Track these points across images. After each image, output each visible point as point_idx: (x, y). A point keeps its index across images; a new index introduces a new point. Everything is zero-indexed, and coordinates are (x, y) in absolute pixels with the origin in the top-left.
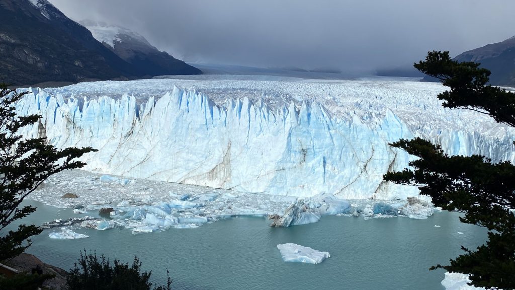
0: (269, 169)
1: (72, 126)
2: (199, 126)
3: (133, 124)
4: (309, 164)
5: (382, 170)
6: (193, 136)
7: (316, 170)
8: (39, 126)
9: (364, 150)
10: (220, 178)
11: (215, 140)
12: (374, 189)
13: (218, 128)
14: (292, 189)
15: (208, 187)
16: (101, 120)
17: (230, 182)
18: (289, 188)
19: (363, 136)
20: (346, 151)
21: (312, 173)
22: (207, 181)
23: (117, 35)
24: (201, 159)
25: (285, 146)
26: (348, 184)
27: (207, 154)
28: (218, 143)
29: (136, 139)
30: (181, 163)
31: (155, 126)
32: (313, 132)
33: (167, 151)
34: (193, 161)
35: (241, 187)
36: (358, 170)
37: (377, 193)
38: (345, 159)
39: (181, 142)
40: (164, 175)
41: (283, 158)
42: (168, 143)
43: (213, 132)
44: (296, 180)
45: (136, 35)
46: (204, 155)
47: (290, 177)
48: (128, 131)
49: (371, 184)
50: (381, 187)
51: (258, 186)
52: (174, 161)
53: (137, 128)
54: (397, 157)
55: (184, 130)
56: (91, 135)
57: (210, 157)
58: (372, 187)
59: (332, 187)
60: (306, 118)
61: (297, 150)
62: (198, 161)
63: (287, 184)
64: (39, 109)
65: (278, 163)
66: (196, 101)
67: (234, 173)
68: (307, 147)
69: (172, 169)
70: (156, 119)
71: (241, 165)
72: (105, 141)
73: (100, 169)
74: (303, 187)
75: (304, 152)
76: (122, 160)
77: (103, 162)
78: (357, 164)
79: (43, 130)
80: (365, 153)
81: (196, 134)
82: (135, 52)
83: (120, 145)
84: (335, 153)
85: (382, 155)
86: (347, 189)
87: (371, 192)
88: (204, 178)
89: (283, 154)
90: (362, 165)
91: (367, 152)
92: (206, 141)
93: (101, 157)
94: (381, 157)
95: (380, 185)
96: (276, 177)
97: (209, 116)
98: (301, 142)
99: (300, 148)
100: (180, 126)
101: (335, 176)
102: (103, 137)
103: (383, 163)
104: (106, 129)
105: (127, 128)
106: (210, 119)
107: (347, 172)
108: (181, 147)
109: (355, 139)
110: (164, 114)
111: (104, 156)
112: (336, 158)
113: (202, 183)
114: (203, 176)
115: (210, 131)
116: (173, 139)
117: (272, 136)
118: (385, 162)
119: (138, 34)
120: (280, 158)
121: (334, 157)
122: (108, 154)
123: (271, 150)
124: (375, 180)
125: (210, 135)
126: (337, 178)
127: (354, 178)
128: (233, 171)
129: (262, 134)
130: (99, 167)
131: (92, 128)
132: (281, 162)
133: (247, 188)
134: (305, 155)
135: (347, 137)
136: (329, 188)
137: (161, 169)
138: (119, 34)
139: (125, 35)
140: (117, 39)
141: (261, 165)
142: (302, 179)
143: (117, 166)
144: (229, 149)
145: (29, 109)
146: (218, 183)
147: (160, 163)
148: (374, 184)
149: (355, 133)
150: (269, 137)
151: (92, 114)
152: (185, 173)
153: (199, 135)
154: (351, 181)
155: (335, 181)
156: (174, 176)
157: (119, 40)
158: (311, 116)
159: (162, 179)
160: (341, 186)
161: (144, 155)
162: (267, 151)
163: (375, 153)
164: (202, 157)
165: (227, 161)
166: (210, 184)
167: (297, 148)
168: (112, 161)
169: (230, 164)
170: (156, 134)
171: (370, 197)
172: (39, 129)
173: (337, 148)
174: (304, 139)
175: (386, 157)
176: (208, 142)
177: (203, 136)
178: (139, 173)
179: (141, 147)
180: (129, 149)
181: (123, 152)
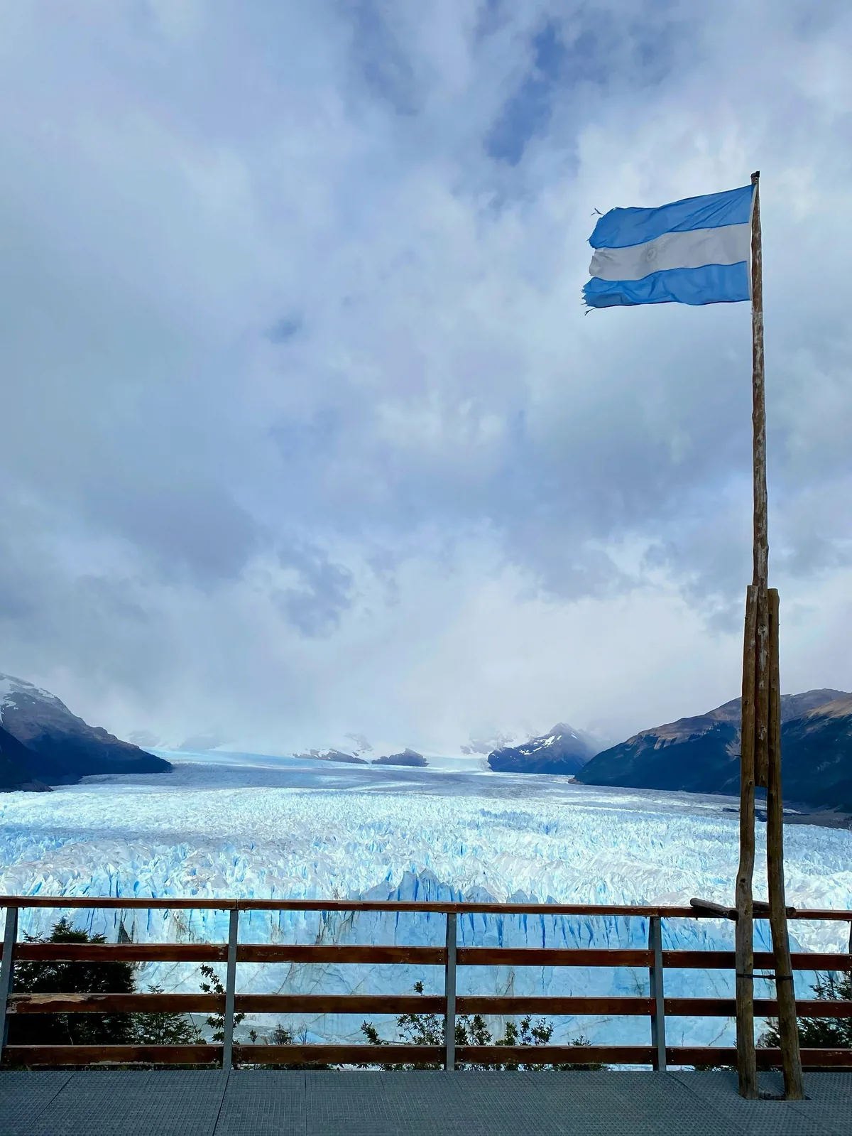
8: (120, 937)
23: (9, 695)
45: (45, 694)
61: (630, 987)
82: (44, 727)
119: (48, 693)
138: (12, 692)
139: (25, 694)
140: (8, 702)
157: (11, 704)
178: (335, 1025)
179: (336, 979)
180: (311, 981)
181: (299, 988)
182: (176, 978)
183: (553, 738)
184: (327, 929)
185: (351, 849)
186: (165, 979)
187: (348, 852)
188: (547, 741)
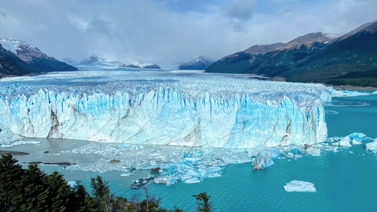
0: (225, 134)
1: (78, 113)
2: (177, 111)
3: (128, 111)
4: (247, 129)
5: (283, 129)
6: (173, 117)
7: (251, 132)
8: (51, 114)
9: (273, 119)
10: (193, 140)
11: (188, 119)
12: (280, 140)
13: (189, 112)
14: (238, 144)
15: (185, 146)
16: (100, 108)
17: (200, 142)
18: (237, 143)
19: (273, 111)
20: (265, 121)
21: (249, 134)
22: (184, 143)
24: (179, 130)
25: (235, 120)
26: (268, 138)
27: (183, 127)
28: (190, 120)
29: (131, 120)
30: (166, 133)
31: (145, 112)
32: (248, 111)
33: (156, 126)
34: (173, 131)
35: (208, 145)
36: (272, 130)
37: (282, 142)
38: (264, 125)
39: (165, 121)
40: (154, 141)
41: (234, 127)
42: (156, 122)
43: (186, 114)
44: (241, 139)
46: (181, 128)
47: (237, 137)
48: (124, 115)
49: (279, 138)
50: (284, 139)
51: (219, 144)
52: (160, 132)
53: (131, 113)
54: (291, 122)
55: (167, 113)
56: (94, 119)
57: (185, 129)
58: (279, 139)
59: (260, 141)
60: (245, 104)
62: (177, 131)
63: (236, 141)
64: (50, 102)
65: (231, 130)
66: (174, 95)
67: (203, 137)
68: (246, 120)
69: (160, 137)
70: (145, 107)
71: (208, 132)
72: (105, 122)
73: (105, 140)
74: (245, 142)
75: (244, 123)
76: (121, 133)
77: (106, 135)
78: (270, 127)
79: (55, 117)
80: (274, 121)
81: (175, 115)
83: (118, 124)
84: (260, 122)
85: (284, 121)
86: (267, 141)
87: (279, 142)
88: (182, 141)
89: (234, 125)
90: (273, 127)
91: (275, 120)
92: (182, 119)
93: (104, 132)
94: (283, 123)
95: (283, 138)
96: (230, 138)
97: (183, 104)
98: (243, 117)
99: (243, 121)
100: (164, 111)
101: (261, 135)
102: (103, 119)
103: (284, 126)
104: (105, 114)
105: (123, 113)
106: (184, 106)
107: (266, 132)
108: (165, 124)
109: (269, 113)
110: (150, 104)
111: (106, 131)
112: (260, 125)
113: (181, 144)
114: (181, 140)
115: (184, 113)
116: (160, 119)
117: (227, 115)
118: (285, 125)
119: (33, 46)
120: (232, 127)
121: (259, 124)
122: (109, 130)
123: (226, 123)
124: (280, 135)
125: (184, 116)
126: (262, 136)
127: (270, 135)
128: (202, 136)
129: (220, 114)
130: (103, 138)
131: (93, 114)
132: (233, 129)
133: (212, 145)
134: (245, 124)
135: (265, 113)
136: (259, 142)
137: (152, 137)
139: (24, 46)
141: (220, 131)
142: (244, 138)
143: (118, 137)
144: (199, 123)
145: (42, 103)
146: (192, 143)
147: (151, 134)
148: (280, 138)
149: (269, 110)
150: (224, 115)
151: (92, 105)
152: (169, 139)
153: (177, 116)
154: (269, 137)
155: (261, 137)
156: (161, 141)
158: (247, 102)
159: (153, 143)
160: (265, 140)
161: (138, 130)
162: (224, 124)
163: (279, 120)
164: (180, 129)
165: (198, 130)
166: (186, 144)
167: (241, 121)
168: (112, 134)
169: (200, 132)
170: (146, 116)
171: (279, 145)
172: (51, 116)
173: (261, 119)
174: (244, 115)
175: (285, 122)
176: (183, 120)
177: (180, 116)
178: (135, 141)
179: (135, 125)
180: (126, 126)
181: (121, 129)
182: (75, 128)
183: (199, 59)
184: (131, 108)
185: (138, 89)
186: (70, 128)
187: (137, 90)
188: (197, 60)
